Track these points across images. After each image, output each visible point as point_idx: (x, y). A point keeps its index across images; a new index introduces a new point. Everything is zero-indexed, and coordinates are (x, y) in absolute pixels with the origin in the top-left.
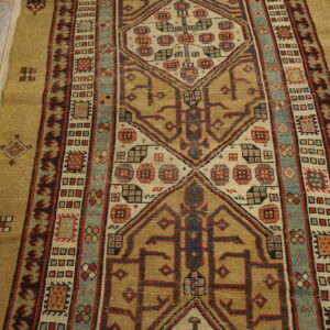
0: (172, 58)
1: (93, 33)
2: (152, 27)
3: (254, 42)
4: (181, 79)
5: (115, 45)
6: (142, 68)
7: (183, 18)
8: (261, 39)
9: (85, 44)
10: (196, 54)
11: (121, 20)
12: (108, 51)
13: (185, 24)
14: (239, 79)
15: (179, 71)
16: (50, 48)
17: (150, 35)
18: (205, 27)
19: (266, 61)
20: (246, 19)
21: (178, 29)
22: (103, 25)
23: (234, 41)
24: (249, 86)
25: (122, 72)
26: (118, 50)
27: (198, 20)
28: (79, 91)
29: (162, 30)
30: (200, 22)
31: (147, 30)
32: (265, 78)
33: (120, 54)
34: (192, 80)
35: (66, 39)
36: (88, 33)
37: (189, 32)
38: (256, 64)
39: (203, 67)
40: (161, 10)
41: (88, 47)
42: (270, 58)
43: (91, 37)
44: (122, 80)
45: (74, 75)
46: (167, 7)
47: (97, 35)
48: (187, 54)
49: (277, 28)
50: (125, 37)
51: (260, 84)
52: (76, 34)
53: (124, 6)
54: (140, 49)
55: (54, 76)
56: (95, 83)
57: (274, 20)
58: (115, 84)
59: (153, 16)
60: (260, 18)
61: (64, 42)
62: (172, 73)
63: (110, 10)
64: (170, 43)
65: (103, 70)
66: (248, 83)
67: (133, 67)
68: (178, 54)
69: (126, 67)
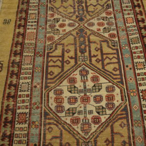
0: (76, 115)
1: (29, 93)
2: (65, 89)
3: (128, 102)
4: (80, 132)
5: (42, 103)
6: (57, 122)
7: (84, 83)
8: (132, 100)
9: (23, 101)
10: (91, 112)
11: (46, 83)
12: (37, 108)
13: (85, 87)
14: (116, 133)
15: (79, 125)
16: (3, 103)
17: (63, 95)
18: (97, 90)
19: (134, 118)
20: (123, 84)
21: (81, 91)
22: (35, 87)
23: (115, 102)
24: (122, 139)
25: (45, 125)
26: (43, 107)
27: (93, 84)
28: (18, 139)
29: (70, 92)
30: (94, 86)
31: (61, 92)
32: (133, 132)
33: (45, 110)
34: (87, 133)
35: (13, 97)
36: (26, 93)
37: (88, 94)
38: (128, 121)
39: (95, 123)
40: (71, 76)
41: (25, 104)
42: (137, 116)
43: (27, 96)
44: (44, 131)
45: (16, 126)
46: (75, 73)
47: (31, 94)
48: (85, 112)
49: (142, 91)
50: (48, 96)
51: (129, 137)
52: (19, 93)
53: (49, 72)
54: (57, 107)
55: (4, 126)
56: (28, 133)
57: (141, 85)
58: (40, 135)
59: (66, 80)
60: (132, 83)
61: (11, 99)
62: (75, 127)
63: (41, 74)
64: (75, 102)
65: (33, 122)
66: (122, 136)
67: (52, 121)
68: (80, 112)
69: (48, 121)
